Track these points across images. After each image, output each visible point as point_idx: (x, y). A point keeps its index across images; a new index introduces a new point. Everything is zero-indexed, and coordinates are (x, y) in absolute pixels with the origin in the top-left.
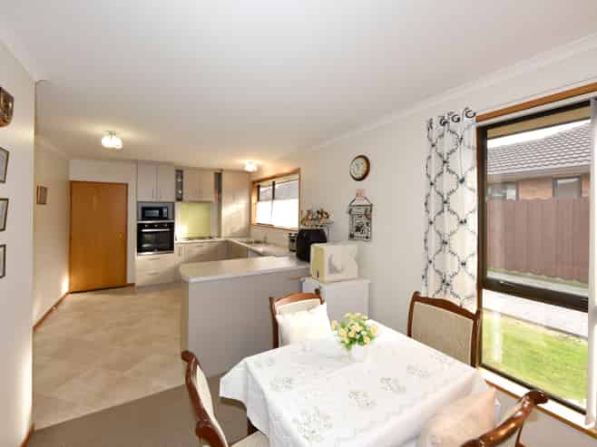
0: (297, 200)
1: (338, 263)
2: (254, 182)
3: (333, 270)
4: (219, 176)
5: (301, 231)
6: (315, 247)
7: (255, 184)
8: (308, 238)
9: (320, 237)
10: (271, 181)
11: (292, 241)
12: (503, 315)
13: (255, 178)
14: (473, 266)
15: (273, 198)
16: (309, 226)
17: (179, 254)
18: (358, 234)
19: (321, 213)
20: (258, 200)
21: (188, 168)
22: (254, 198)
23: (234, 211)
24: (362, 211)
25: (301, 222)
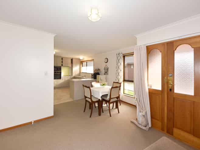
0: (93, 67)
1: (102, 79)
2: (81, 62)
3: (101, 80)
4: (72, 60)
5: (94, 73)
6: (97, 76)
7: (82, 62)
8: (96, 75)
9: (99, 74)
10: (86, 62)
11: (92, 75)
12: (128, 90)
13: (81, 61)
14: (122, 77)
15: (87, 66)
16: (96, 72)
17: (63, 80)
18: (106, 74)
19: (98, 69)
20: (82, 66)
21: (64, 57)
22: (81, 66)
23: (76, 69)
24: (107, 69)
25: (94, 71)
